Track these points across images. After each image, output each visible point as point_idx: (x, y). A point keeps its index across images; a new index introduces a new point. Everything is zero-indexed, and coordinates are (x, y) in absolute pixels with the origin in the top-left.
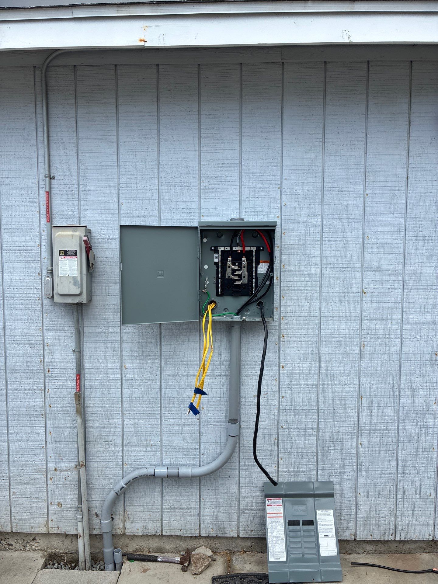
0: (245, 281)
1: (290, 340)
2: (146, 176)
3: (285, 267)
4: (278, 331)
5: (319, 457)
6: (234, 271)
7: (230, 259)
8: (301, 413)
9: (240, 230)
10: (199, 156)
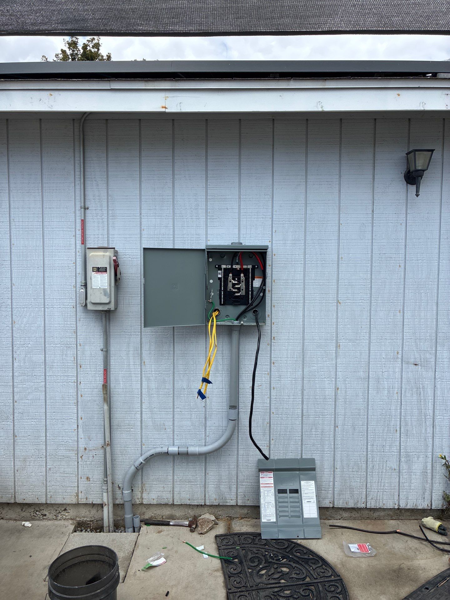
0: (243, 293)
1: (280, 341)
2: (163, 208)
3: (275, 282)
4: (269, 334)
5: (303, 438)
6: (234, 285)
7: (231, 275)
8: (289, 401)
9: (239, 252)
10: (206, 192)
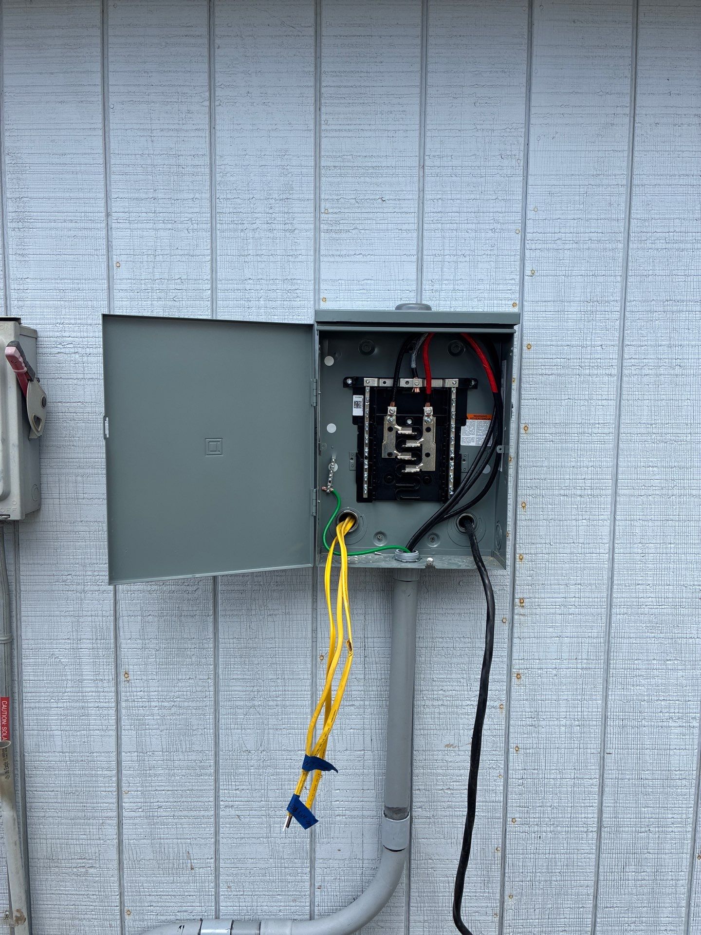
0: (429, 464)
1: (538, 611)
2: (179, 196)
3: (529, 431)
4: (509, 589)
6: (401, 439)
7: (392, 409)
9: (420, 334)
10: (318, 146)
